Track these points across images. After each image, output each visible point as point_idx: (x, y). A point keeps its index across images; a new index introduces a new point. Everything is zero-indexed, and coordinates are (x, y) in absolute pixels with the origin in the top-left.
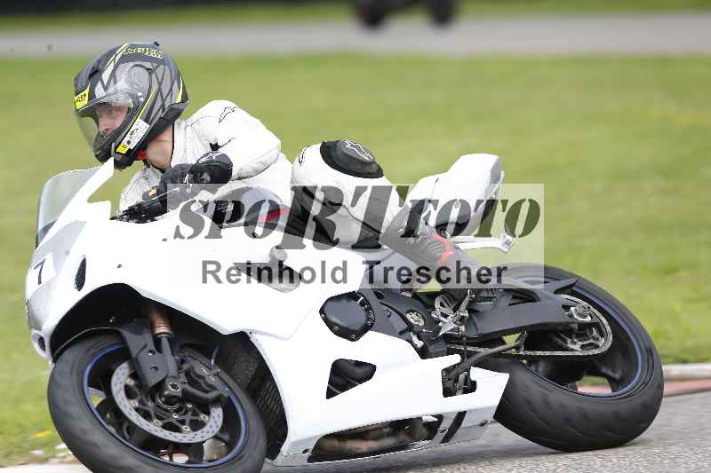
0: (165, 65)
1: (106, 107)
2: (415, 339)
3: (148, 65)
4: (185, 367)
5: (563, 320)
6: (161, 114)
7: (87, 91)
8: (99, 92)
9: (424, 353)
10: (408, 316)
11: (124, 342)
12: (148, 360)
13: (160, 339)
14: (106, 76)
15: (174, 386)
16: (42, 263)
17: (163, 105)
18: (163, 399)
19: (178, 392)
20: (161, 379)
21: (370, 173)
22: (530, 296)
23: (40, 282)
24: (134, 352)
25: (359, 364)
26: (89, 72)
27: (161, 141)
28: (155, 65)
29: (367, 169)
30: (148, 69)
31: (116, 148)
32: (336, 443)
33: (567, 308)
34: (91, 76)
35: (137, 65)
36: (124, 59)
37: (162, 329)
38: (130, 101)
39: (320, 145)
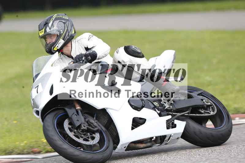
0: (69, 21)
1: (50, 35)
2: (157, 110)
3: (64, 21)
4: (87, 120)
5: (202, 104)
6: (68, 37)
7: (43, 30)
8: (48, 30)
9: (160, 115)
10: (154, 103)
11: (66, 112)
12: (75, 118)
13: (78, 111)
14: (50, 25)
15: (84, 126)
16: (38, 86)
17: (69, 35)
18: (81, 131)
19: (86, 128)
20: (80, 124)
21: (140, 56)
22: (190, 96)
23: (37, 93)
24: (70, 115)
25: (140, 119)
26: (44, 23)
27: (68, 46)
28: (66, 21)
29: (139, 55)
30: (64, 23)
31: (53, 48)
32: (133, 145)
33: (202, 100)
34: (45, 25)
35: (60, 21)
36: (56, 19)
37: (78, 108)
38: (58, 33)
39: (124, 47)
